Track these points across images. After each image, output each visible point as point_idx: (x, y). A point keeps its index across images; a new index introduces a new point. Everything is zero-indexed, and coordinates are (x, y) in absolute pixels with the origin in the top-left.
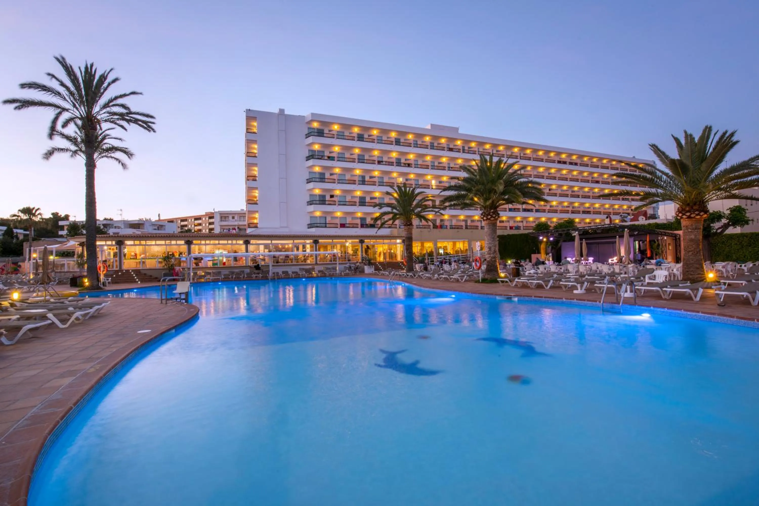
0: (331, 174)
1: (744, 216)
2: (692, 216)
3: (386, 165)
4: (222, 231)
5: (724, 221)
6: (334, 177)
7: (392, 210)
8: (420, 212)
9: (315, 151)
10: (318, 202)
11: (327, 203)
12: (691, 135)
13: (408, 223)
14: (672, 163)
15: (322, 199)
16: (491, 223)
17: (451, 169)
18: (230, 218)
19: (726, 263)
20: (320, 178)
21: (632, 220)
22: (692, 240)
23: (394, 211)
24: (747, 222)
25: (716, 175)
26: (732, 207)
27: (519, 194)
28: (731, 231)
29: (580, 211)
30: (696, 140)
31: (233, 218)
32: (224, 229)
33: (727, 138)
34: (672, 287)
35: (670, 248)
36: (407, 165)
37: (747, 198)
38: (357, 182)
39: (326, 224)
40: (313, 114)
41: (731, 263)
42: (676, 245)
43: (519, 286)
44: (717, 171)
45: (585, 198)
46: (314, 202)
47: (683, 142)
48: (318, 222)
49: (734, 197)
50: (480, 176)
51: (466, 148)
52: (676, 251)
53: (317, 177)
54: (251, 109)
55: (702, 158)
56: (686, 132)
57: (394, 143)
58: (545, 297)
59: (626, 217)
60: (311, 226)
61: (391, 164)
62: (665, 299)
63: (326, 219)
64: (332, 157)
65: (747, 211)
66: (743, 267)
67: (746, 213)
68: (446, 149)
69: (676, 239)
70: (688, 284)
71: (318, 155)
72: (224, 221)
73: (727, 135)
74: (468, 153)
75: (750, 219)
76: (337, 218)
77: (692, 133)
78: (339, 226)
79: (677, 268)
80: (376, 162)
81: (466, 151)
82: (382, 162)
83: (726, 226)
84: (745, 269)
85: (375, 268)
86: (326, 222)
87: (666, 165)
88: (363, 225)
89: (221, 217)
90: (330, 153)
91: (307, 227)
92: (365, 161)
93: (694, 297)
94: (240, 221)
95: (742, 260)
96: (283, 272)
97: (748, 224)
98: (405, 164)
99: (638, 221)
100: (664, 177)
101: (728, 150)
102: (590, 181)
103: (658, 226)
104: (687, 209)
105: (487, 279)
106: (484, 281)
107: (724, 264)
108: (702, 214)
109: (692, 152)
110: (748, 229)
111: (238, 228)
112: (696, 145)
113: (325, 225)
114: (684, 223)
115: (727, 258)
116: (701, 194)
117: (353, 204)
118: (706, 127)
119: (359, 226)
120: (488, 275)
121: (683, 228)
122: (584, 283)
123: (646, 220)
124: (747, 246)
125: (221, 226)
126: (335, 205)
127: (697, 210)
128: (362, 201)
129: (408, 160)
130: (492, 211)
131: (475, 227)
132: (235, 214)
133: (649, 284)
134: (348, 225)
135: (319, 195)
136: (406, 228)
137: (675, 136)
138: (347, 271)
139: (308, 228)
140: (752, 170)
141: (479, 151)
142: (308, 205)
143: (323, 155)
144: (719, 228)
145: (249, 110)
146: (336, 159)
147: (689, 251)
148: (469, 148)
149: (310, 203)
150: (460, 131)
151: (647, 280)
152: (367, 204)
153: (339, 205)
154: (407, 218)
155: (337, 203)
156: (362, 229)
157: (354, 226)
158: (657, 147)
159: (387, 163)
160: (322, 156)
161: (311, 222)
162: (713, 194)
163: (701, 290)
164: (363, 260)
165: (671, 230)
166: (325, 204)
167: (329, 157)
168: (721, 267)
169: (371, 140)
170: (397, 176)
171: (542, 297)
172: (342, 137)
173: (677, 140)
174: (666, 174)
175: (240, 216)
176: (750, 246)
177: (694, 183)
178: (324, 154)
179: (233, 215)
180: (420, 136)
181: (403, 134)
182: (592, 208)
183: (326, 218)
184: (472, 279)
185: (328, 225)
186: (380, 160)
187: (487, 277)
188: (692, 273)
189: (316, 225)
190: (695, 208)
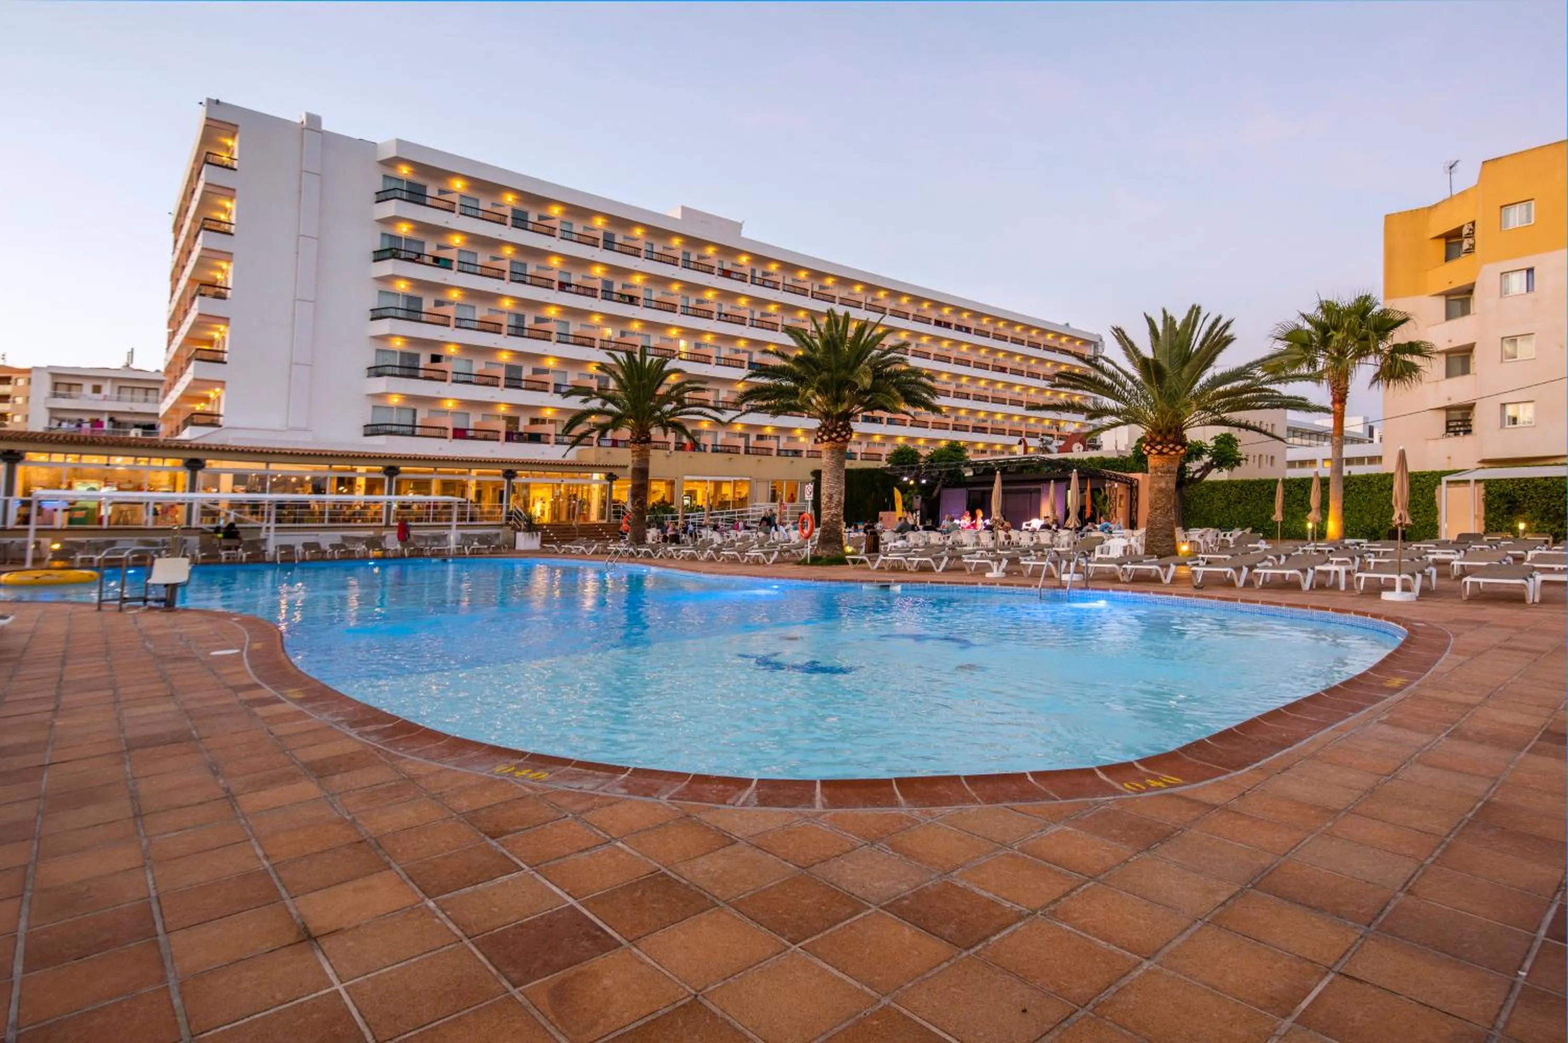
0: (439, 303)
1: (1235, 451)
2: (1165, 450)
3: (577, 293)
4: (55, 424)
5: (1206, 459)
6: (447, 310)
7: (604, 404)
8: (672, 413)
9: (400, 238)
10: (397, 371)
11: (421, 373)
12: (1171, 318)
13: (643, 438)
14: (1145, 365)
15: (407, 363)
16: (836, 448)
17: (723, 317)
18: (87, 388)
19: (1204, 530)
20: (407, 310)
21: (1061, 450)
22: (1161, 490)
23: (610, 406)
24: (1238, 462)
25: (1201, 387)
26: (1218, 435)
27: (898, 394)
28: (1215, 476)
29: (967, 426)
30: (1178, 326)
31: (97, 389)
32: (62, 421)
33: (1220, 329)
34: (1133, 563)
35: (1123, 503)
36: (627, 299)
37: (1239, 425)
38: (505, 329)
39: (414, 426)
40: (400, 143)
41: (1212, 530)
42: (1131, 499)
43: (886, 568)
44: (1203, 380)
45: (979, 400)
46: (389, 370)
47: (1160, 327)
48: (394, 422)
49: (1223, 422)
50: (826, 352)
51: (758, 274)
52: (1131, 508)
53: (400, 306)
54: (221, 100)
55: (1185, 358)
56: (1164, 312)
57: (601, 243)
58: (949, 583)
59: (1050, 443)
60: (372, 430)
61: (590, 292)
62: (1124, 582)
63: (415, 415)
64: (445, 259)
65: (1239, 443)
66: (1228, 537)
67: (1237, 445)
68: (716, 271)
69: (1131, 488)
70: (1155, 560)
71: (405, 251)
72: (64, 396)
73: (1221, 324)
74: (763, 285)
75: (1243, 456)
76: (446, 412)
77: (1173, 315)
78: (450, 433)
79: (1136, 539)
80: (556, 285)
81: (757, 281)
82: (570, 285)
83: (1207, 468)
84: (1231, 540)
85: (542, 537)
86: (414, 421)
87: (1134, 365)
88: (513, 434)
89: (56, 385)
90: (440, 247)
91: (362, 432)
92: (528, 279)
93: (1163, 577)
94: (119, 399)
95: (1225, 526)
96: (307, 546)
97: (1239, 465)
98: (622, 295)
99: (1072, 451)
100: (1130, 383)
101: (1220, 351)
102: (990, 367)
103: (1105, 463)
104: (1158, 439)
105: (820, 558)
106: (816, 560)
107: (1201, 531)
108: (1178, 448)
109: (1172, 346)
110: (1239, 474)
111: (111, 420)
112: (1177, 334)
113: (411, 431)
114: (1153, 461)
115: (1205, 522)
116: (1178, 416)
117: (489, 381)
118: (1194, 307)
119: (502, 436)
120: (823, 549)
121: (1150, 470)
122: (1001, 560)
123: (1084, 450)
124: (1236, 502)
125: (52, 410)
126: (445, 381)
127: (1172, 442)
128: (513, 375)
129: (631, 286)
130: (841, 423)
131: (765, 451)
132: (105, 378)
133: (1100, 560)
134: (471, 433)
135: (403, 354)
136: (637, 447)
137: (1149, 315)
138: (475, 543)
139: (366, 435)
140: (1249, 381)
141: (784, 284)
142: (369, 376)
143: (420, 252)
144: (1197, 471)
145: (218, 102)
146: (455, 265)
147: (1156, 509)
148: (765, 274)
149: (376, 372)
150: (745, 233)
151: (1098, 555)
152: (524, 384)
153: (454, 381)
154: (641, 426)
155: (449, 378)
156: (507, 443)
157: (488, 435)
158: (1123, 333)
159: (581, 290)
160: (419, 255)
161: (372, 420)
162: (1196, 416)
163: (1173, 567)
164: (509, 519)
165: (1125, 471)
166: (416, 377)
167: (436, 260)
168: (1197, 536)
169: (545, 230)
170: (600, 323)
171: (943, 583)
172: (473, 212)
173: (1150, 321)
174: (1131, 378)
175: (120, 387)
176: (1240, 503)
177: (1171, 398)
178: (423, 249)
179: (97, 383)
180: (657, 233)
181: (626, 224)
182: (989, 422)
183: (415, 411)
184: (788, 557)
185: (418, 431)
186: (565, 279)
187: (819, 553)
188: (1159, 544)
189: (388, 428)
190: (1170, 437)
